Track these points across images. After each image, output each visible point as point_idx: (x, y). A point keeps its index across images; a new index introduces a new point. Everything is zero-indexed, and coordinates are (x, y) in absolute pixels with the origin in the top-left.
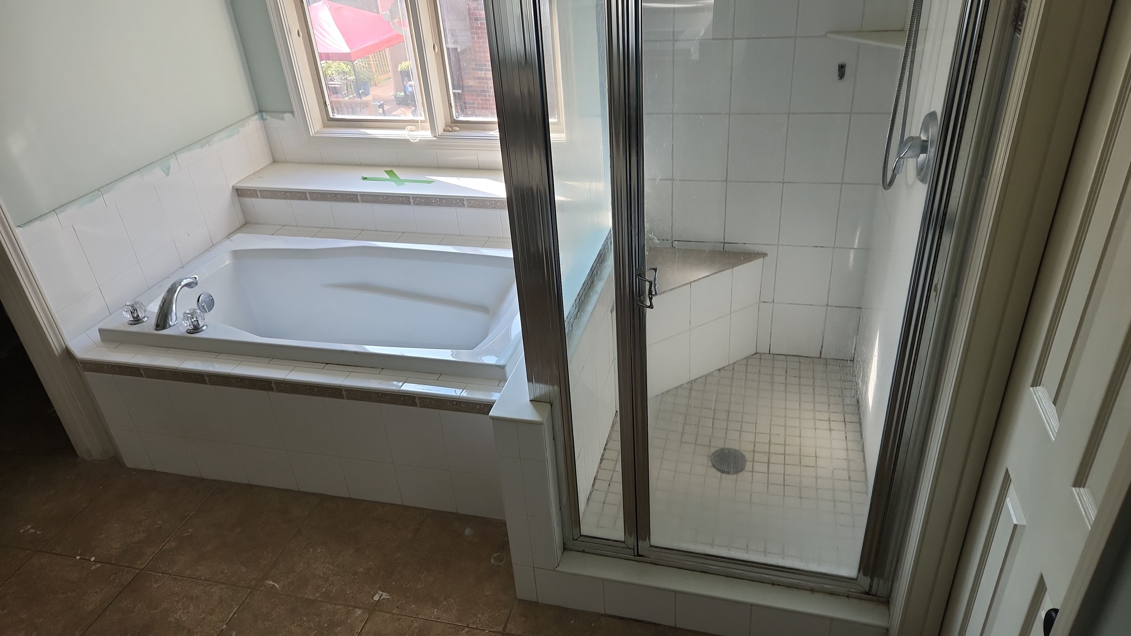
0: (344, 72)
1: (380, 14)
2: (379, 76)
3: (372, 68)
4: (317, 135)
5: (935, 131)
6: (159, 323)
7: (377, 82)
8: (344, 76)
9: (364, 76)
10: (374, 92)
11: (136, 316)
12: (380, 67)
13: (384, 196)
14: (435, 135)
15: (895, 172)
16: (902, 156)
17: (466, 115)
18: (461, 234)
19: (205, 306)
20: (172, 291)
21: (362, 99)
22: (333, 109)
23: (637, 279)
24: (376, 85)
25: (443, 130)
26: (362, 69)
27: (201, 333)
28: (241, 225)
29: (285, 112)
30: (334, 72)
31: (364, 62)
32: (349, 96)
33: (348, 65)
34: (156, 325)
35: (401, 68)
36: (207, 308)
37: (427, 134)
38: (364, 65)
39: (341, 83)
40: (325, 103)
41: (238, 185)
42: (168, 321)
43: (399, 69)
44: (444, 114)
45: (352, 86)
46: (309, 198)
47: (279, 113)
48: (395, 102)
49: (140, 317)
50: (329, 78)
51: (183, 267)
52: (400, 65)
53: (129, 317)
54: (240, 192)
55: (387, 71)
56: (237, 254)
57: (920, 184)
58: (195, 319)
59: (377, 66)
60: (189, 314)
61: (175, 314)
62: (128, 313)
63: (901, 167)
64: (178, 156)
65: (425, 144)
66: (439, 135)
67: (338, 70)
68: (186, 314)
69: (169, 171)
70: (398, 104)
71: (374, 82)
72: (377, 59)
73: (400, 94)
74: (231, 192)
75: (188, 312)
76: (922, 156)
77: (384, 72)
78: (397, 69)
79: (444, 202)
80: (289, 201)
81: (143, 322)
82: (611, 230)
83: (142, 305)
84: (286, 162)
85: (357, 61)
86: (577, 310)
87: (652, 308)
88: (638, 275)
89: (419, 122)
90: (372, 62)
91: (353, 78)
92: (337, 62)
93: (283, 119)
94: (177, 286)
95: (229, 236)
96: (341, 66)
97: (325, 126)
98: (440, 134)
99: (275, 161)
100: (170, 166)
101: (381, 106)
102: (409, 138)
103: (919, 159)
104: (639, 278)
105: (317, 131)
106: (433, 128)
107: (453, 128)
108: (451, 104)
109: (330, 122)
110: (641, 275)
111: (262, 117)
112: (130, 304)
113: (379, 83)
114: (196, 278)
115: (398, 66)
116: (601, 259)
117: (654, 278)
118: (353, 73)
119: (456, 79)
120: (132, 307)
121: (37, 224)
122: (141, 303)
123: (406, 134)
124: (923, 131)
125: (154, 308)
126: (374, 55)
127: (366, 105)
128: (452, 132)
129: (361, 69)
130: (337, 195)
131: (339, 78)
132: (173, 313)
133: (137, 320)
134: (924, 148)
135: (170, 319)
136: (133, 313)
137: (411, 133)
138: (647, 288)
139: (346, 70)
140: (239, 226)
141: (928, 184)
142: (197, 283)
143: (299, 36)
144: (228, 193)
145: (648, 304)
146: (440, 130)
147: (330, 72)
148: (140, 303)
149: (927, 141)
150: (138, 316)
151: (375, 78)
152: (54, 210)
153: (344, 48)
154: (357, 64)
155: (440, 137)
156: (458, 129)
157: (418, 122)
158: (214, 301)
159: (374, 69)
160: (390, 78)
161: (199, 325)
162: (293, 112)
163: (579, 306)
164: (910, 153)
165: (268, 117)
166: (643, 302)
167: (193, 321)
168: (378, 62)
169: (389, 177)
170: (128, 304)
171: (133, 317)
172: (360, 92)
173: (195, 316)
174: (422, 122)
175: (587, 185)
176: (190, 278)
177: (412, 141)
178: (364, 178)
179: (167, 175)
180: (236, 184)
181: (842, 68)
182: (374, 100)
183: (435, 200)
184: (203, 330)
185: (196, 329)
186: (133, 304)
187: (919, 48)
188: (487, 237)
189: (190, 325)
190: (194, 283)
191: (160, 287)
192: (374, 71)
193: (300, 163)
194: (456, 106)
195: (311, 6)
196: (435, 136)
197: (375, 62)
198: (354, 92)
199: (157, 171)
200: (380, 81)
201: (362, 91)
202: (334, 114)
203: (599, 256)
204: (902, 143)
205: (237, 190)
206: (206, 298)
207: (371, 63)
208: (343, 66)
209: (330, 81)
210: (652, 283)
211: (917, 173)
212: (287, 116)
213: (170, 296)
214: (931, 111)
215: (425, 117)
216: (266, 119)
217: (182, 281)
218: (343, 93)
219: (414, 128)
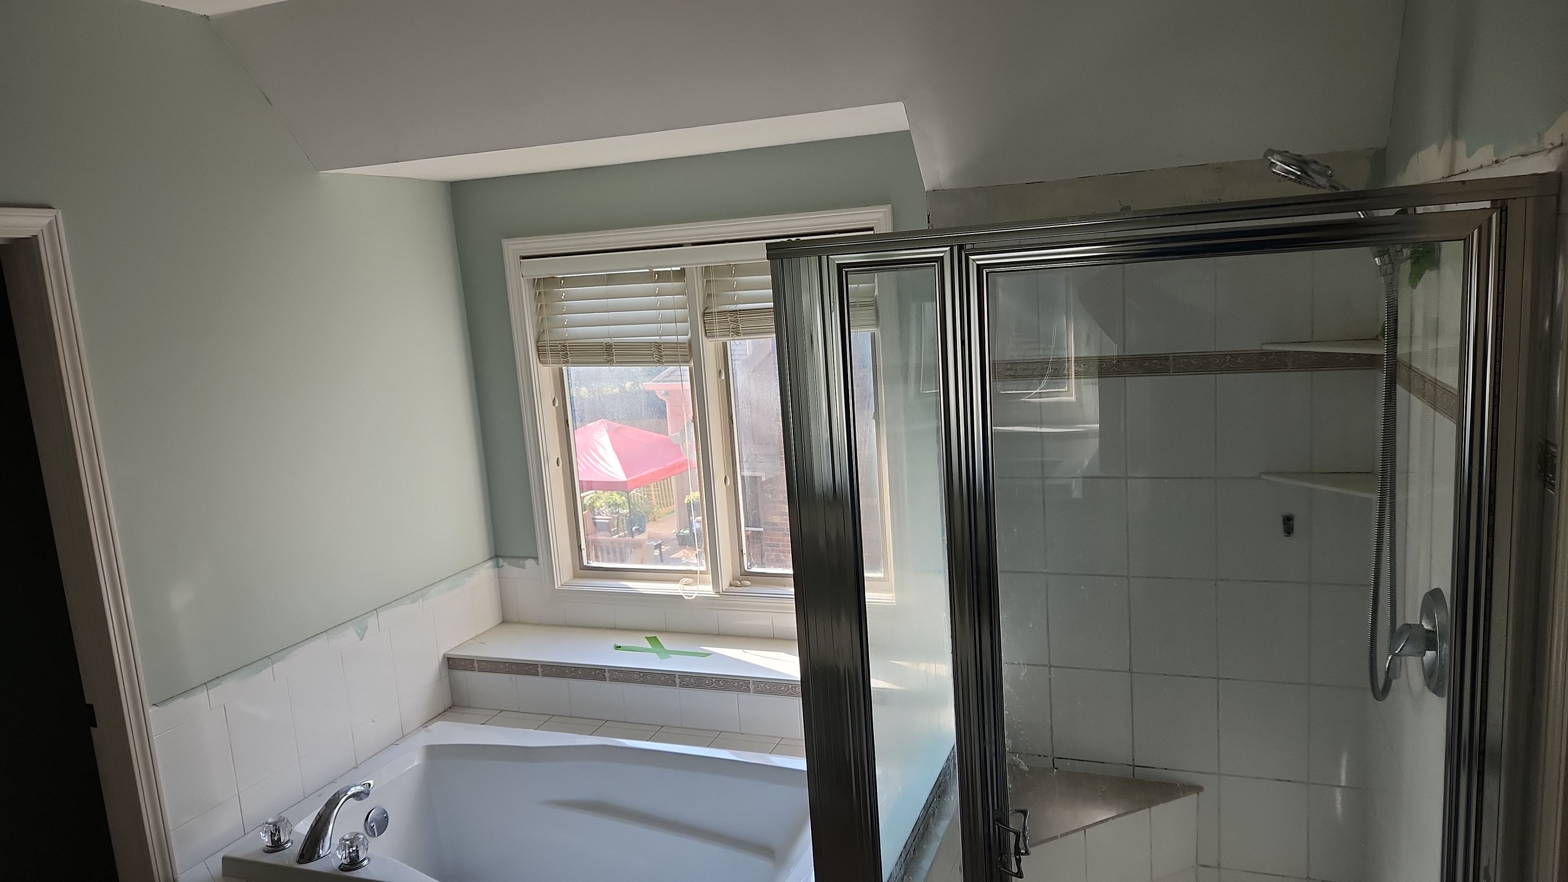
0: (616, 504)
1: (669, 436)
2: (660, 509)
3: (652, 500)
4: (564, 588)
5: (1444, 617)
6: (304, 852)
7: (657, 517)
8: (615, 509)
9: (641, 509)
10: (651, 528)
11: (276, 839)
12: (663, 498)
13: (640, 672)
14: (718, 591)
15: (1389, 675)
16: (1397, 652)
17: (762, 565)
18: (742, 732)
19: (375, 827)
20: (332, 804)
21: (635, 537)
22: (588, 555)
23: (997, 826)
24: (654, 520)
25: (728, 585)
26: (640, 500)
27: (359, 870)
28: (446, 709)
29: (527, 558)
30: (603, 504)
31: (642, 493)
32: (618, 534)
33: (622, 496)
34: (300, 855)
35: (689, 500)
36: (377, 830)
37: (707, 589)
38: (642, 496)
39: (611, 517)
40: (580, 547)
41: (450, 653)
42: (318, 849)
43: (686, 501)
44: (732, 563)
45: (624, 521)
46: (540, 673)
47: (518, 558)
48: (677, 542)
49: (282, 841)
50: (597, 511)
51: (356, 768)
52: (687, 496)
53: (266, 840)
54: (452, 663)
55: (670, 503)
56: (433, 752)
57: (1432, 698)
58: (354, 849)
59: (659, 497)
60: (347, 840)
61: (329, 839)
62: (266, 834)
63: (1398, 668)
64: (380, 614)
65: (703, 601)
66: (723, 592)
67: (609, 502)
68: (344, 839)
69: (365, 633)
70: (680, 544)
71: (653, 516)
72: (660, 489)
73: (684, 532)
74: (440, 662)
75: (347, 837)
76: (1430, 654)
77: (667, 504)
78: (684, 501)
79: (722, 684)
80: (513, 676)
81: (284, 849)
82: (954, 746)
83: (288, 823)
84: (519, 622)
85: (634, 490)
86: (902, 870)
87: (1021, 877)
88: (998, 820)
89: (698, 572)
90: (653, 493)
91: (626, 511)
92: (609, 492)
93: (523, 567)
94: (341, 796)
95: (425, 724)
96: (614, 497)
97: (576, 576)
98: (724, 590)
99: (504, 621)
100: (367, 626)
101: (658, 546)
102: (683, 595)
103: (1424, 658)
104: (1000, 825)
105: (564, 583)
106: (716, 582)
107: (742, 582)
108: (742, 551)
109: (583, 571)
110: (1002, 819)
111: (498, 563)
112: (273, 821)
113: (659, 517)
114: (370, 785)
115: (685, 497)
116: (939, 791)
117: (1022, 827)
118: (627, 505)
119: (751, 519)
120: (275, 825)
121: (180, 701)
122: (288, 821)
123: (679, 589)
124: (1424, 616)
125: (303, 828)
126: (657, 484)
127: (638, 545)
128: (741, 587)
129: (638, 500)
130: (578, 670)
131: (609, 511)
132: (327, 837)
133: (277, 846)
134: (1430, 641)
135: (321, 846)
136: (273, 835)
137: (686, 587)
138: (1013, 842)
139: (619, 501)
140: (443, 710)
141: (1446, 697)
142: (369, 794)
143: (558, 465)
144: (435, 663)
145: (1015, 869)
146: (725, 584)
147: (598, 504)
148: (285, 821)
149: (1434, 632)
150: (279, 839)
151: (655, 512)
152: (205, 684)
153: (621, 476)
154: (633, 494)
155: (725, 593)
156: (749, 583)
157: (697, 574)
158: (388, 819)
159: (654, 501)
160: (673, 512)
161: (358, 857)
162: (538, 558)
163: (906, 865)
164: (1408, 649)
165: (505, 564)
166: (1006, 865)
167: (351, 851)
168: (660, 493)
169: (650, 647)
170: (270, 820)
171: (273, 841)
172: (634, 529)
173: (355, 844)
174: (701, 572)
175: (923, 666)
176: (360, 785)
177: (686, 598)
178: (617, 647)
179: (361, 639)
180: (447, 652)
181: (1288, 523)
182: (650, 538)
183: (709, 680)
184: (361, 867)
185: (354, 863)
186: (276, 822)
187: (1399, 498)
188: (779, 737)
189: (346, 858)
190: (364, 793)
191: (320, 796)
192: (655, 504)
193: (537, 625)
194: (749, 554)
195: (578, 430)
196: (718, 593)
197: (657, 493)
198: (625, 528)
199: (350, 633)
200: (660, 515)
201: (635, 527)
202: (589, 562)
203: (938, 785)
204: (1395, 634)
205: (449, 659)
206: (378, 815)
207: (651, 494)
208: (616, 497)
209: (598, 515)
210: (1020, 836)
211: (1425, 679)
212: (530, 563)
213: (328, 811)
214: (1433, 588)
215: (707, 567)
216: (502, 566)
217: (349, 789)
218: (612, 530)
219: (691, 580)
